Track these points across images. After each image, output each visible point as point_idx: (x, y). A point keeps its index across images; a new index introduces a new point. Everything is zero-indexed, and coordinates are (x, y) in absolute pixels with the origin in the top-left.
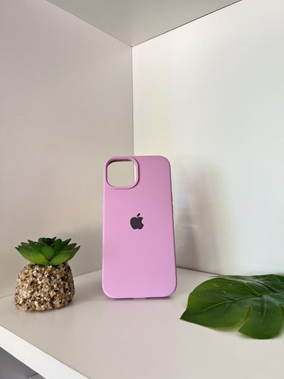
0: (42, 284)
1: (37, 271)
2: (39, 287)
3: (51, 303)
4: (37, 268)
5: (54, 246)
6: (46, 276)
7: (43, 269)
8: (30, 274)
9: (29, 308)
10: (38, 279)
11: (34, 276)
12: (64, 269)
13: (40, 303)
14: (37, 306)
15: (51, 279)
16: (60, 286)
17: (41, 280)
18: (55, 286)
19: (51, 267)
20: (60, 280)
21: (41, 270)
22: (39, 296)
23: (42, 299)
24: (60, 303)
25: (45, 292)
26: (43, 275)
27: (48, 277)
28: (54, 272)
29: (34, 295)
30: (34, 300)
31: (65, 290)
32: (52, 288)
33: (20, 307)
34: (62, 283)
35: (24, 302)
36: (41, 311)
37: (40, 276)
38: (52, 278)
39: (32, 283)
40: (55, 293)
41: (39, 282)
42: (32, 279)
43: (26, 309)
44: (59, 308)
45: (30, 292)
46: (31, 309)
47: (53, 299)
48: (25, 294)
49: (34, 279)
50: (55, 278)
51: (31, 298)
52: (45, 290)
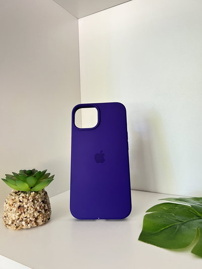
0: (28, 207)
1: (23, 197)
2: (25, 210)
3: (35, 222)
4: (22, 195)
5: (35, 176)
6: (31, 200)
7: (27, 195)
8: (17, 199)
9: (17, 227)
10: (24, 203)
11: (20, 202)
12: (43, 194)
13: (27, 223)
14: (24, 225)
15: (34, 203)
16: (41, 208)
17: (26, 204)
18: (38, 208)
19: (34, 193)
20: (42, 203)
21: (26, 196)
22: (26, 217)
23: (28, 220)
24: (43, 221)
25: (30, 213)
26: (28, 199)
27: (32, 201)
28: (37, 197)
29: (21, 217)
30: (22, 221)
31: (46, 210)
32: (36, 209)
33: (10, 227)
34: (43, 205)
35: (13, 223)
36: (28, 229)
37: (25, 200)
38: (36, 202)
39: (19, 207)
40: (38, 214)
41: (25, 206)
42: (19, 204)
43: (15, 228)
44: (42, 225)
45: (18, 214)
46: (19, 228)
47: (36, 219)
48: (13, 216)
49: (21, 203)
50: (38, 201)
51: (19, 219)
52: (31, 212)
